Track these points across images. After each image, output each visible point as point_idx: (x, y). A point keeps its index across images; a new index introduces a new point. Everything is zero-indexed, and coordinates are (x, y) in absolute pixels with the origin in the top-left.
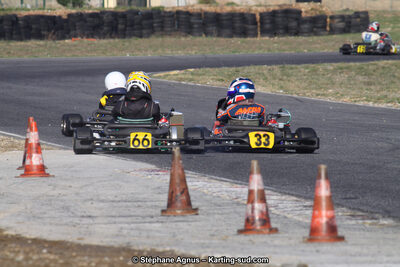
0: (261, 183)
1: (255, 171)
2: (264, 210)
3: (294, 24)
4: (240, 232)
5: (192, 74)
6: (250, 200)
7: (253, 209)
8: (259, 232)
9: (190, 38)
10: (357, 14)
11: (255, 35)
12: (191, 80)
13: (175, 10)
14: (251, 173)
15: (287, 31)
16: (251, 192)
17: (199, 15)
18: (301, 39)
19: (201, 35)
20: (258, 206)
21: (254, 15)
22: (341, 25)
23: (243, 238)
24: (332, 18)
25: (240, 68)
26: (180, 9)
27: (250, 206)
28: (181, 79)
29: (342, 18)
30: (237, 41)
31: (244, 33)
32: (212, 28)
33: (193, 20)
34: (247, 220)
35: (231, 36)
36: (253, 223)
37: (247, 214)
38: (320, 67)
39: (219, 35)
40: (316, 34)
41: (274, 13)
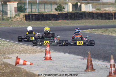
0: (114, 62)
1: (112, 59)
2: (115, 70)
4: (108, 76)
5: (94, 30)
6: (111, 67)
7: (111, 70)
8: (113, 76)
9: (93, 20)
11: (112, 19)
12: (93, 32)
13: (89, 12)
14: (111, 59)
16: (111, 65)
17: (96, 13)
19: (96, 19)
20: (113, 69)
21: (112, 14)
25: (108, 29)
26: (90, 12)
27: (110, 69)
28: (91, 32)
30: (107, 21)
31: (109, 19)
32: (100, 17)
33: (94, 15)
34: (110, 73)
35: (105, 19)
36: (111, 74)
37: (110, 71)
39: (102, 19)
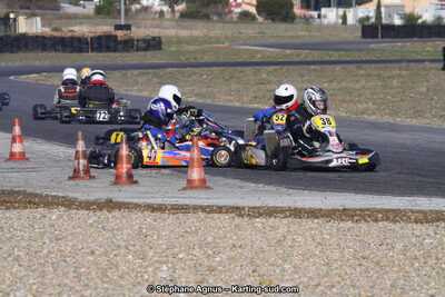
0: (84, 146)
1: (80, 139)
2: (86, 164)
3: (112, 45)
4: (70, 178)
5: (45, 76)
6: (77, 158)
7: (79, 163)
8: (83, 178)
9: (44, 53)
10: (154, 38)
11: (88, 52)
12: (44, 81)
13: (35, 35)
14: (77, 140)
15: (109, 49)
16: (77, 152)
17: (50, 38)
18: (117, 54)
19: (51, 51)
20: (82, 162)
21: (87, 39)
22: (144, 45)
23: (71, 182)
24: (138, 40)
26: (38, 34)
27: (77, 161)
28: (37, 80)
29: (144, 41)
30: (76, 55)
31: (80, 50)
32: (59, 47)
33: (47, 42)
34: (75, 171)
35: (71, 52)
36: (79, 173)
37: (75, 167)
38: (129, 73)
39: (64, 51)
40: (128, 51)
41: (100, 37)
